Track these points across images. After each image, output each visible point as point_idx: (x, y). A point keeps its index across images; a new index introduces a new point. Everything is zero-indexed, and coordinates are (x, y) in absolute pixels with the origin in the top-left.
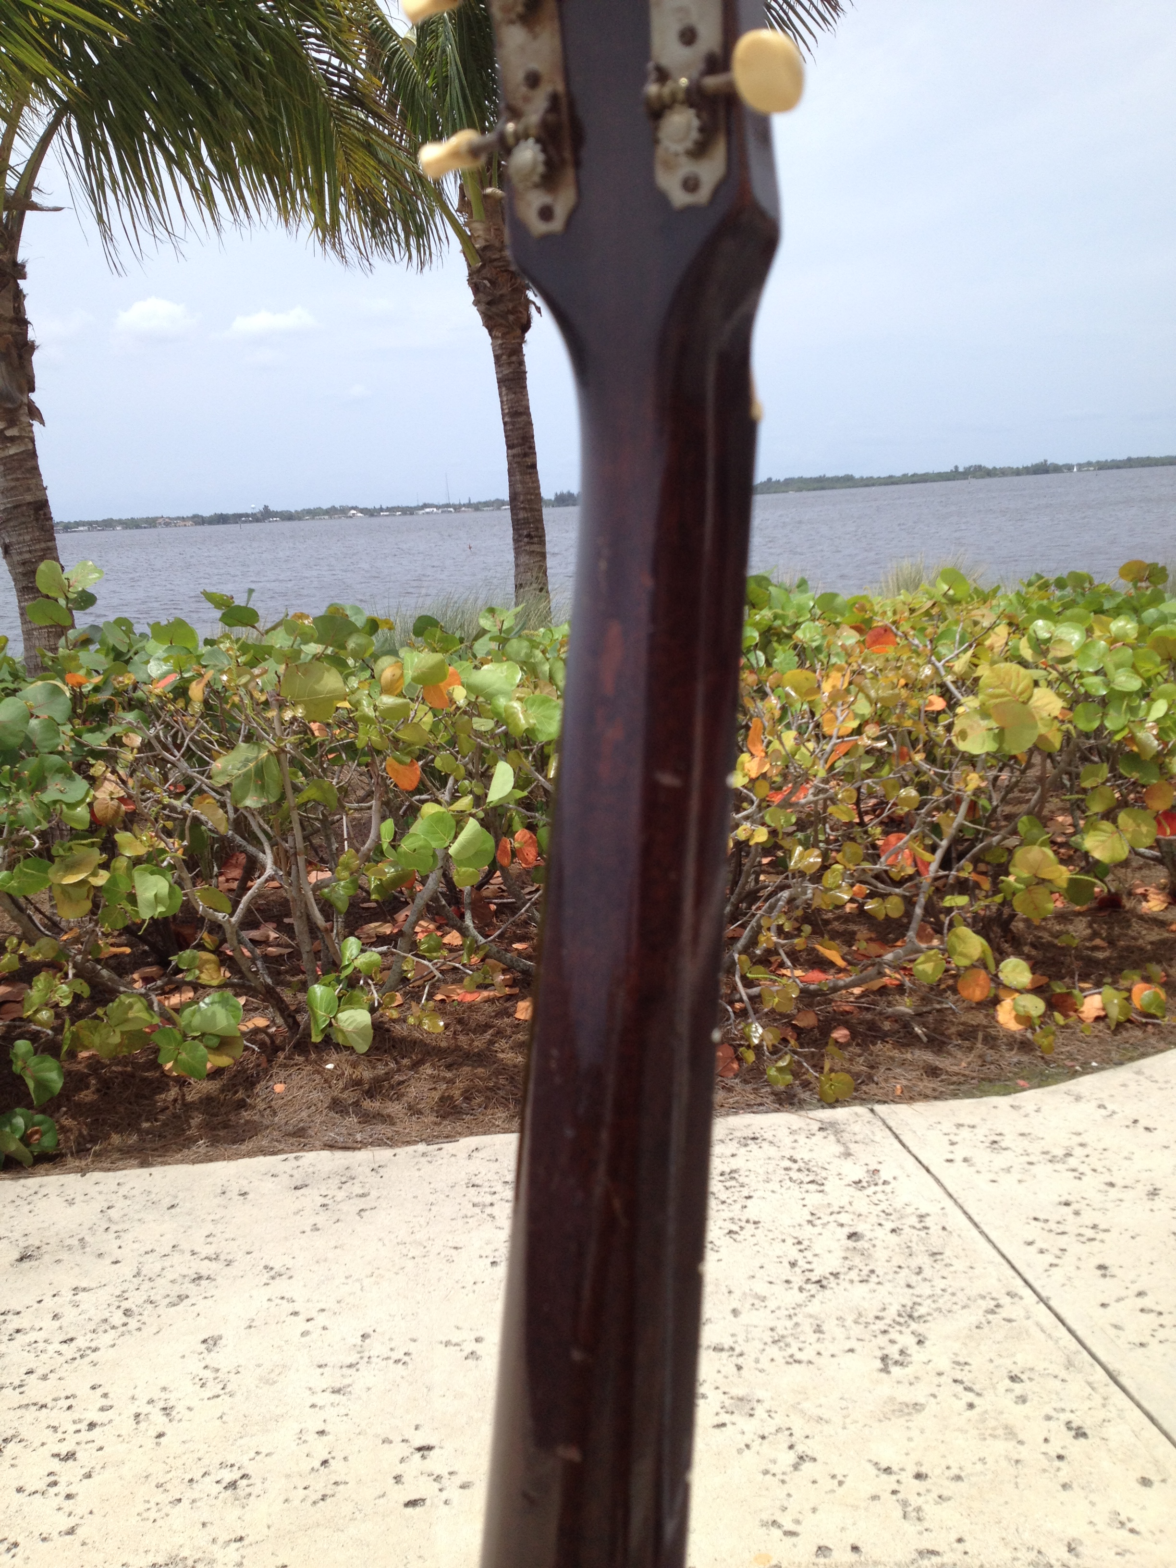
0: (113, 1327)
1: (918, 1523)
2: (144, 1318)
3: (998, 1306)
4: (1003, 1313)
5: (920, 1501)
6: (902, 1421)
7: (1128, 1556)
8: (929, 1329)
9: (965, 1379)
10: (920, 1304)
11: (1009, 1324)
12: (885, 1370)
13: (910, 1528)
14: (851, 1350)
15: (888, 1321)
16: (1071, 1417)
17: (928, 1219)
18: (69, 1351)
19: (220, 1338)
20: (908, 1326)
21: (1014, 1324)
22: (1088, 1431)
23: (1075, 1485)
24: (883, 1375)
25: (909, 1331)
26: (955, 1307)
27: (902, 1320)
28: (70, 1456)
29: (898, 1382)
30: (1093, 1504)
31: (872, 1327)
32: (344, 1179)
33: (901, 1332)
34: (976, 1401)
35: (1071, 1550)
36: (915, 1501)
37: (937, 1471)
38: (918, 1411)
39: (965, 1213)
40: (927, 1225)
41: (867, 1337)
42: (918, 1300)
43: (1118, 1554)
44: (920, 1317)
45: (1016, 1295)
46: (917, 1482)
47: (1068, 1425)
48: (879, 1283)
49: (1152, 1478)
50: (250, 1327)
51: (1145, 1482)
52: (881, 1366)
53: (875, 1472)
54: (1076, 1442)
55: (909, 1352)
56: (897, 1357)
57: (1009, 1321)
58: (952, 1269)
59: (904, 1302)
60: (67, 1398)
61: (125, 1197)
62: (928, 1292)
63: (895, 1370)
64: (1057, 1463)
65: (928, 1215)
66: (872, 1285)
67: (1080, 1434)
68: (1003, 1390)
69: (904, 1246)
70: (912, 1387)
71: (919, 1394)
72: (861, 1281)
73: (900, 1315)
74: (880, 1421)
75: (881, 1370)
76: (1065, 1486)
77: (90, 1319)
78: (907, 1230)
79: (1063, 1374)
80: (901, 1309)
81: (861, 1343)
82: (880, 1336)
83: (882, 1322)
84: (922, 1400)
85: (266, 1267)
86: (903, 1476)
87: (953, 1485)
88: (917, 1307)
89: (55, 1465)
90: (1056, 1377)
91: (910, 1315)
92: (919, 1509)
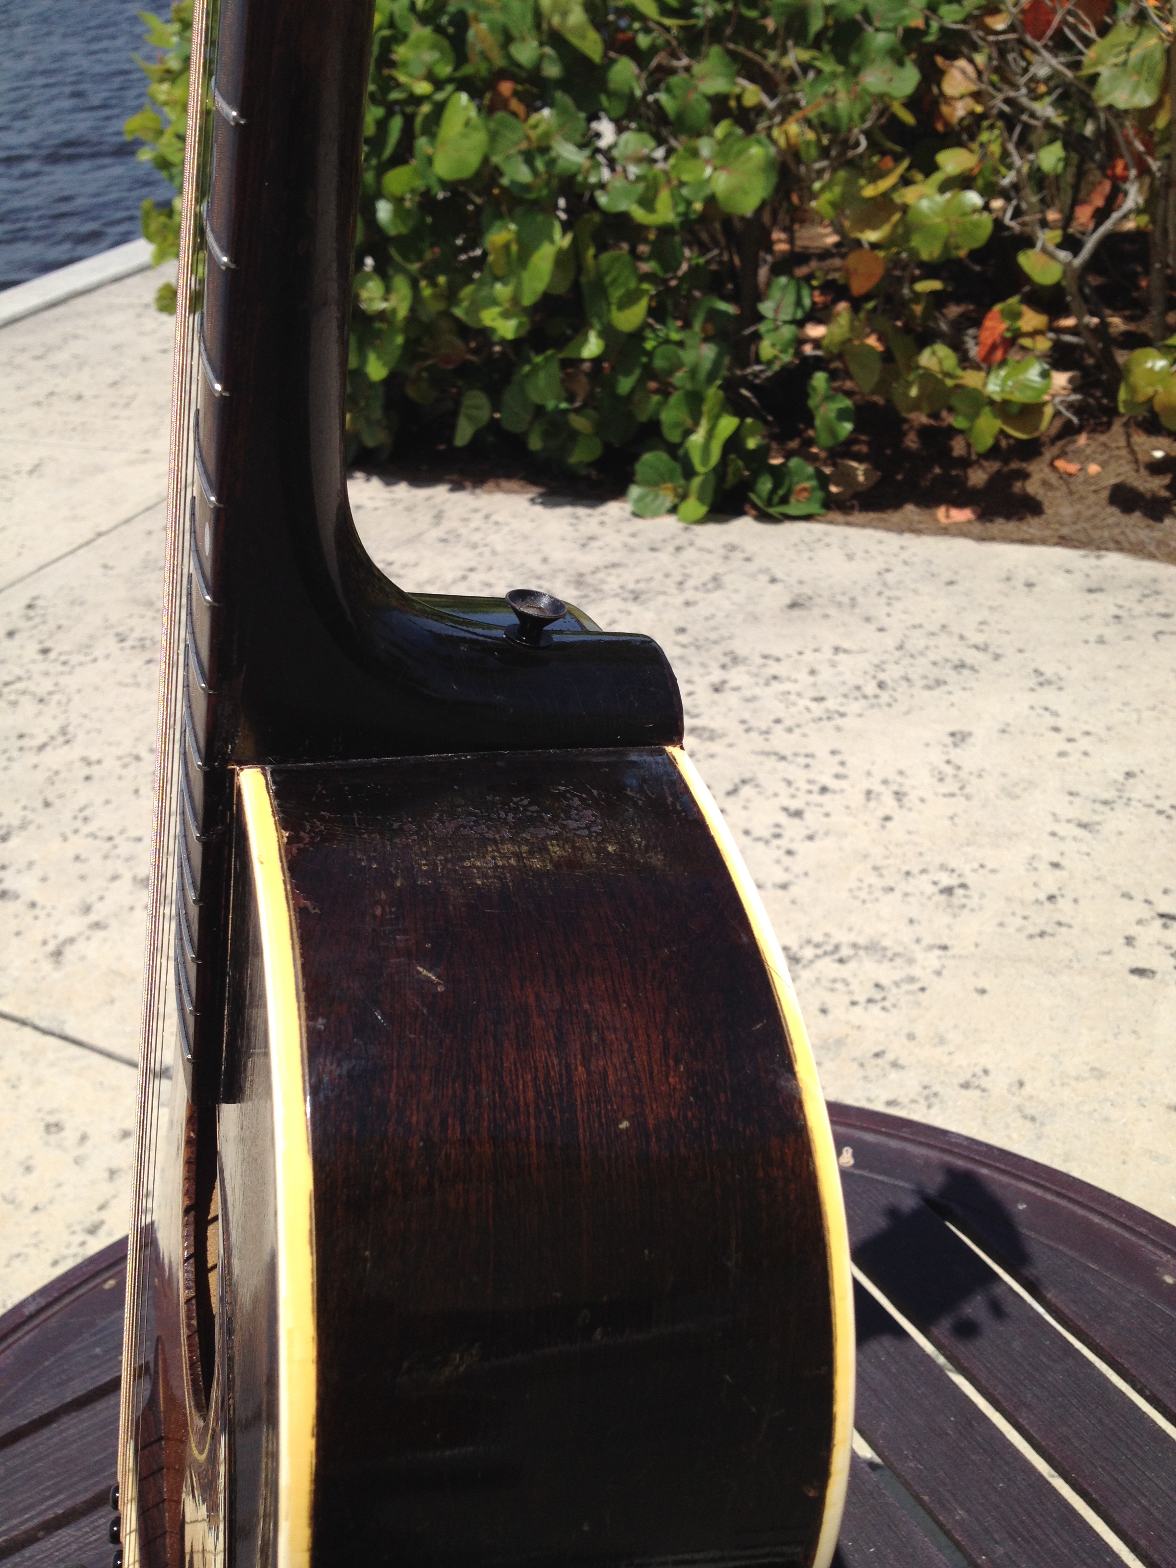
0: (865, 697)
2: (897, 695)
18: (818, 709)
19: (970, 734)
28: (798, 814)
50: (1004, 731)
60: (807, 756)
61: (906, 563)
77: (844, 683)
85: (1036, 671)
89: (783, 818)
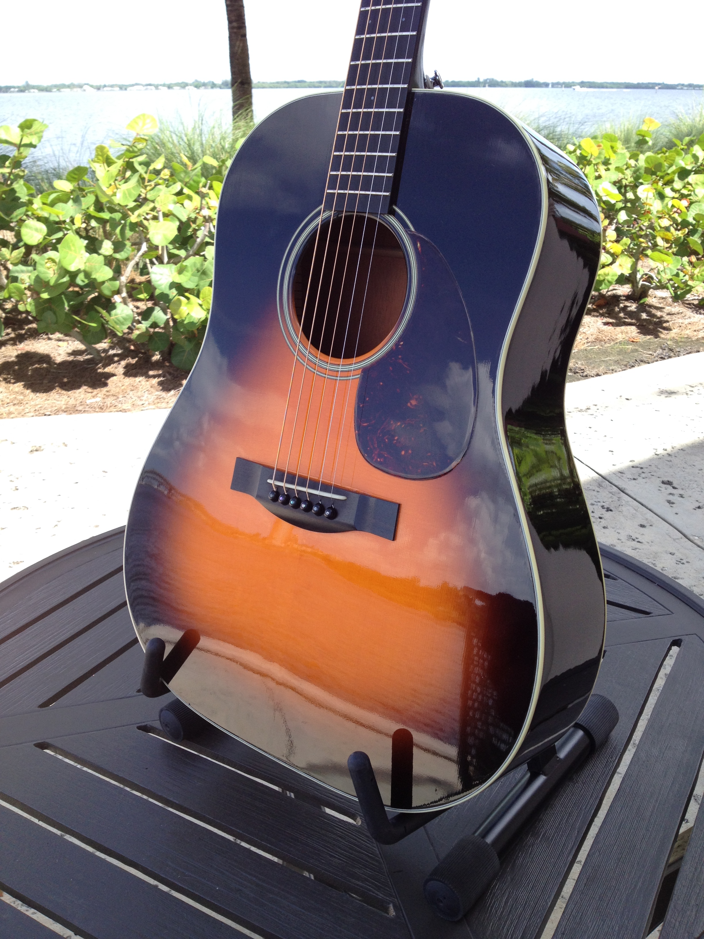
7: (637, 550)
16: (604, 504)
22: (612, 509)
23: (609, 527)
47: (603, 507)
49: (645, 525)
51: (642, 526)
54: (607, 512)
64: (600, 520)
67: (609, 510)
76: (604, 527)
79: (598, 490)
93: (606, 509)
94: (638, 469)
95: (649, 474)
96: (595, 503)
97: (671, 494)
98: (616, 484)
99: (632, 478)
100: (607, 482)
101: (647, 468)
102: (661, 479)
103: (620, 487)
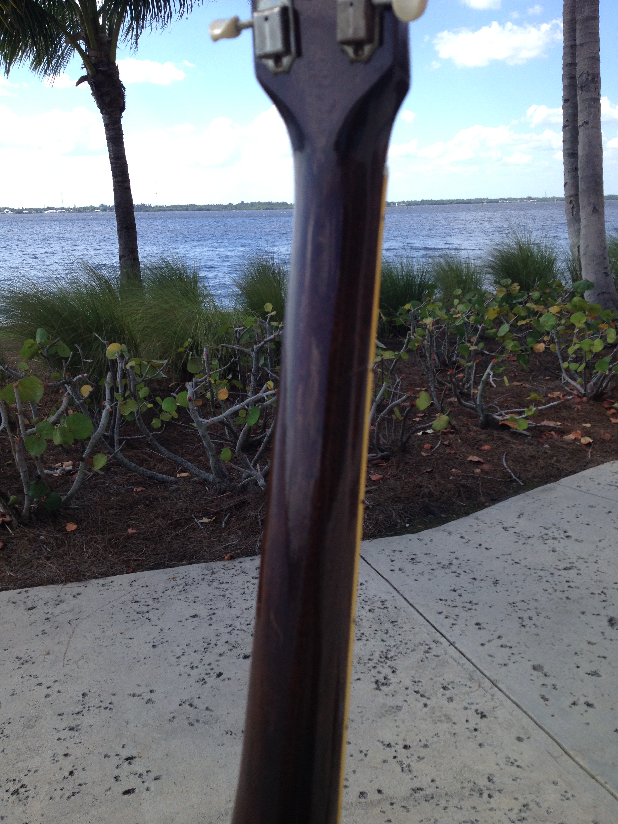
1: (410, 773)
3: (430, 648)
4: (434, 652)
5: (409, 761)
6: (392, 717)
7: (518, 780)
8: (397, 664)
9: (420, 690)
10: (390, 651)
11: (437, 658)
12: (378, 689)
13: (406, 777)
14: (359, 679)
15: (375, 661)
16: (478, 707)
17: (386, 603)
20: (386, 663)
21: (440, 658)
22: (487, 714)
23: (485, 745)
24: (378, 691)
25: (386, 666)
26: (408, 651)
27: (382, 660)
29: (386, 695)
30: (496, 753)
31: (368, 665)
32: (57, 602)
33: (383, 667)
34: (428, 702)
35: (490, 780)
36: (406, 762)
37: (415, 743)
38: (400, 710)
39: (405, 599)
40: (387, 606)
41: (366, 671)
42: (389, 648)
43: (513, 780)
44: (391, 657)
45: (438, 642)
46: (405, 750)
47: (477, 712)
48: (367, 640)
49: (523, 737)
51: (520, 739)
52: (376, 687)
53: (382, 747)
54: (482, 720)
55: (389, 677)
56: (383, 681)
57: (437, 656)
58: (403, 630)
59: (382, 649)
62: (393, 643)
63: (383, 688)
64: (475, 733)
65: (386, 600)
66: (364, 642)
67: (483, 716)
68: (441, 695)
69: (377, 619)
70: (394, 697)
71: (398, 701)
72: (358, 640)
73: (381, 657)
74: (380, 717)
75: (376, 689)
76: (480, 745)
78: (377, 610)
79: (469, 684)
80: (381, 654)
81: (363, 675)
82: (373, 670)
83: (373, 662)
84: (400, 704)
86: (397, 748)
87: (424, 750)
88: (389, 652)
90: (466, 685)
91: (385, 657)
92: (409, 766)
93: (480, 716)
94: (507, 649)
95: (519, 656)
96: (468, 706)
97: (543, 685)
98: (487, 674)
99: (503, 663)
100: (478, 672)
101: (516, 647)
102: (531, 663)
103: (492, 679)
